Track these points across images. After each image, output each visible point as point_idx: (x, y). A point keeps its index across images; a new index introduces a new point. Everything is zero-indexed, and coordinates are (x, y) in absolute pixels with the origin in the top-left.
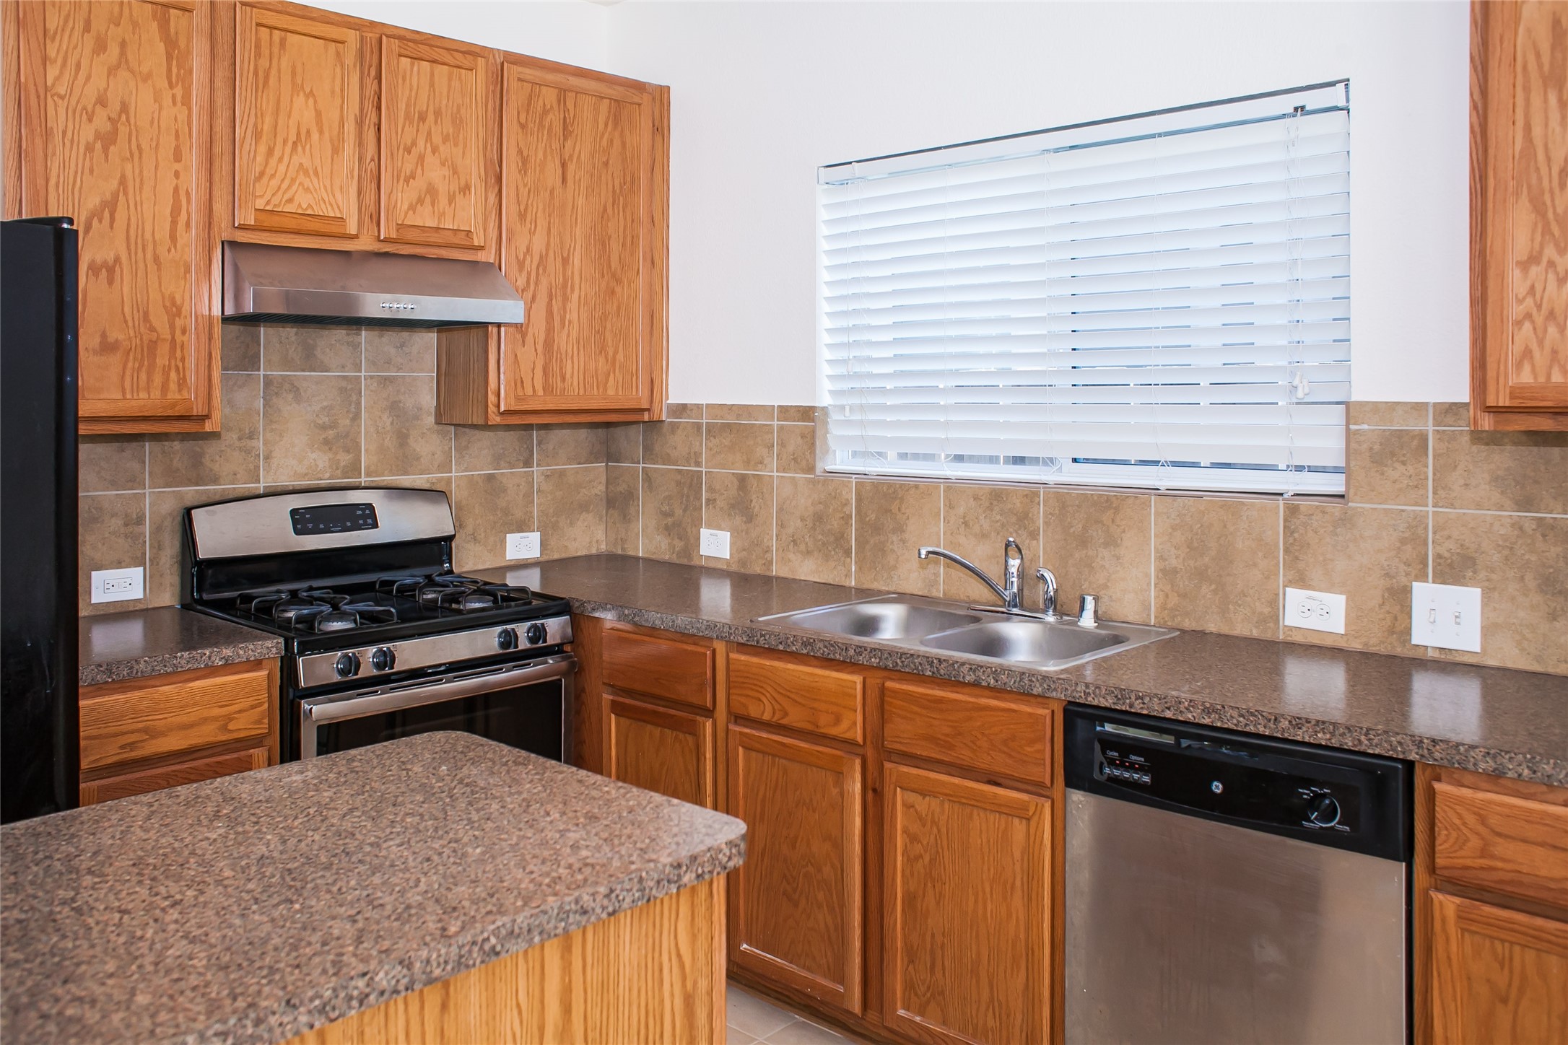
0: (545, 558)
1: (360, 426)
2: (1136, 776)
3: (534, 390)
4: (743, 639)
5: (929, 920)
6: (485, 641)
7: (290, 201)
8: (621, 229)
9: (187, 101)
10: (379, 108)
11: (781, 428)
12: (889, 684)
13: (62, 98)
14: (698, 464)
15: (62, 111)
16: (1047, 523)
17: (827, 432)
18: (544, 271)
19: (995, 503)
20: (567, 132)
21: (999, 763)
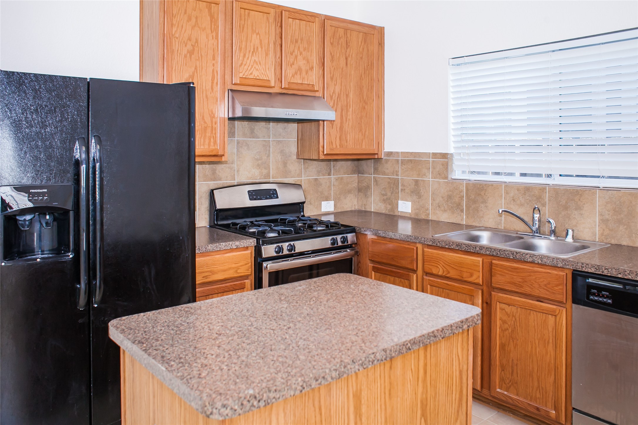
0: (336, 211)
1: (270, 159)
2: (605, 300)
3: (336, 146)
4: (430, 243)
5: (511, 354)
6: (326, 242)
7: (251, 74)
8: (367, 83)
9: (217, 38)
10: (281, 38)
11: (433, 162)
12: (494, 262)
13: (177, 38)
14: (397, 175)
15: (177, 43)
16: (549, 200)
17: (452, 163)
18: (340, 100)
19: (526, 192)
20: (347, 46)
21: (543, 293)
